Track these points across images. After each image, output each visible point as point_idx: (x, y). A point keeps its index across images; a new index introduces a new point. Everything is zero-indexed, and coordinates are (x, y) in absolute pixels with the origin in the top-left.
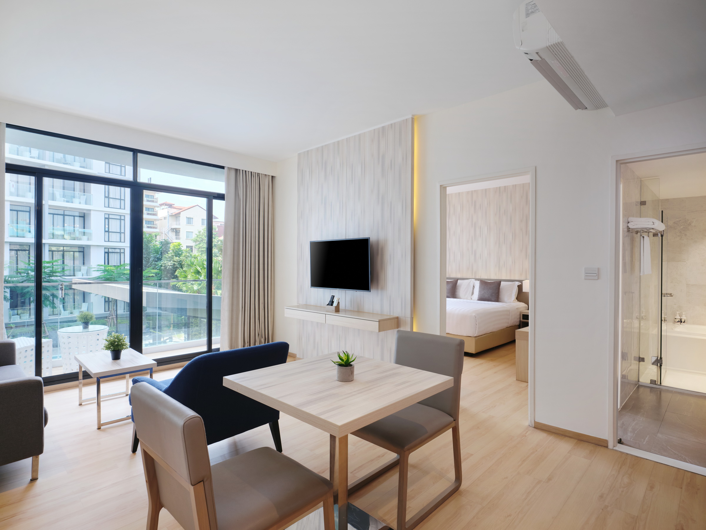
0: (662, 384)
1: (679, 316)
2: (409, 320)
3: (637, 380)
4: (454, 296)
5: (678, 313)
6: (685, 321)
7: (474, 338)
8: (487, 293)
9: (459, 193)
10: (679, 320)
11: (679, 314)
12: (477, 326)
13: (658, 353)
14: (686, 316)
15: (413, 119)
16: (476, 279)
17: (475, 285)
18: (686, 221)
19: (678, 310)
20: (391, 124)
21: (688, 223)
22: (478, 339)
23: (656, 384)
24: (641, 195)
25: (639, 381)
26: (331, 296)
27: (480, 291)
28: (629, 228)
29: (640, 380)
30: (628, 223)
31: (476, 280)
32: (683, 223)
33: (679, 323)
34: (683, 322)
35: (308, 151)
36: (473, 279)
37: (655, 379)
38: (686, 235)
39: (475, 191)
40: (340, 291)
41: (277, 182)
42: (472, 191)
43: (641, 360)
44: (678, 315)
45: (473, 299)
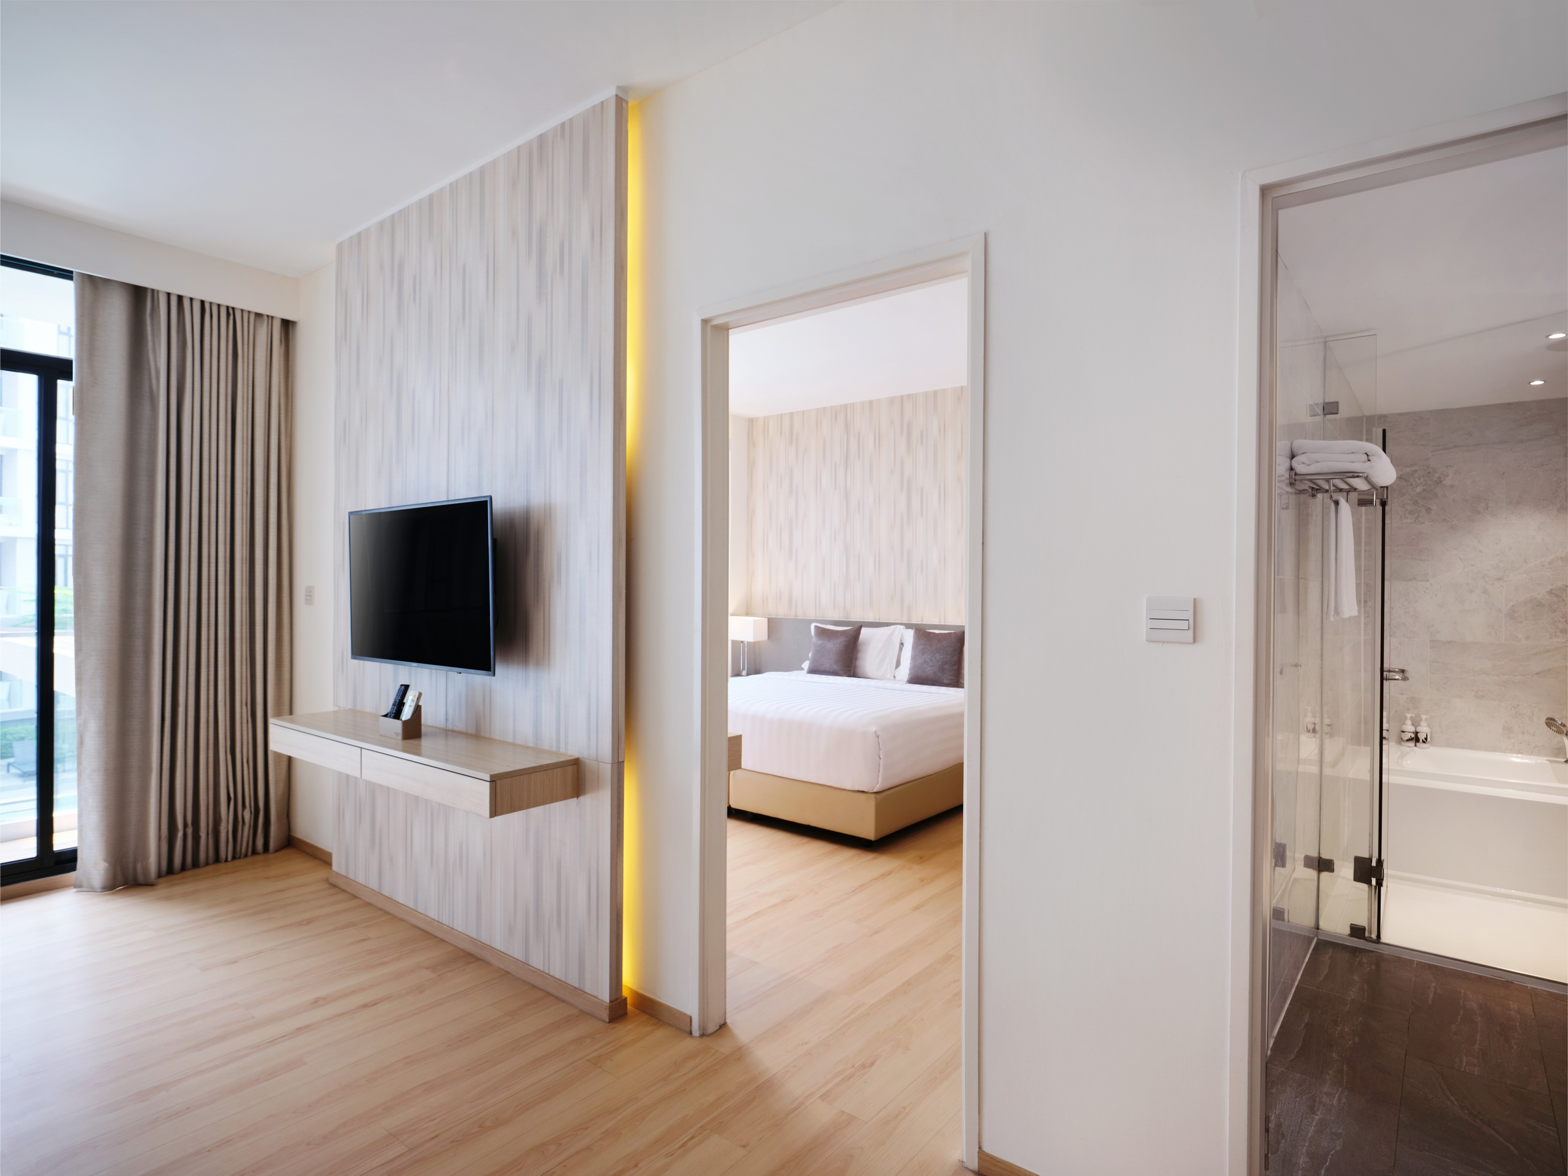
0: (1384, 939)
1: (1413, 725)
2: (607, 770)
3: (1312, 923)
4: (850, 671)
5: (1409, 716)
6: (1426, 739)
7: (873, 796)
8: (930, 664)
9: (871, 402)
10: (1413, 736)
11: (1411, 718)
12: (881, 761)
13: (1371, 847)
14: (1429, 726)
15: (621, 103)
16: (908, 626)
17: (903, 642)
18: (1429, 473)
19: (1409, 710)
20: (563, 125)
21: (1435, 479)
22: (886, 798)
23: (1364, 938)
24: (1324, 386)
25: (1318, 929)
26: (398, 687)
27: (914, 658)
28: (1296, 474)
29: (1322, 925)
30: (1293, 456)
31: (907, 628)
32: (1422, 479)
33: (1412, 744)
34: (1421, 741)
35: (359, 235)
36: (899, 626)
37: (1362, 921)
38: (1429, 510)
39: (909, 396)
40: (434, 671)
41: (303, 339)
42: (902, 397)
43: (1324, 865)
44: (1409, 722)
45: (897, 678)
